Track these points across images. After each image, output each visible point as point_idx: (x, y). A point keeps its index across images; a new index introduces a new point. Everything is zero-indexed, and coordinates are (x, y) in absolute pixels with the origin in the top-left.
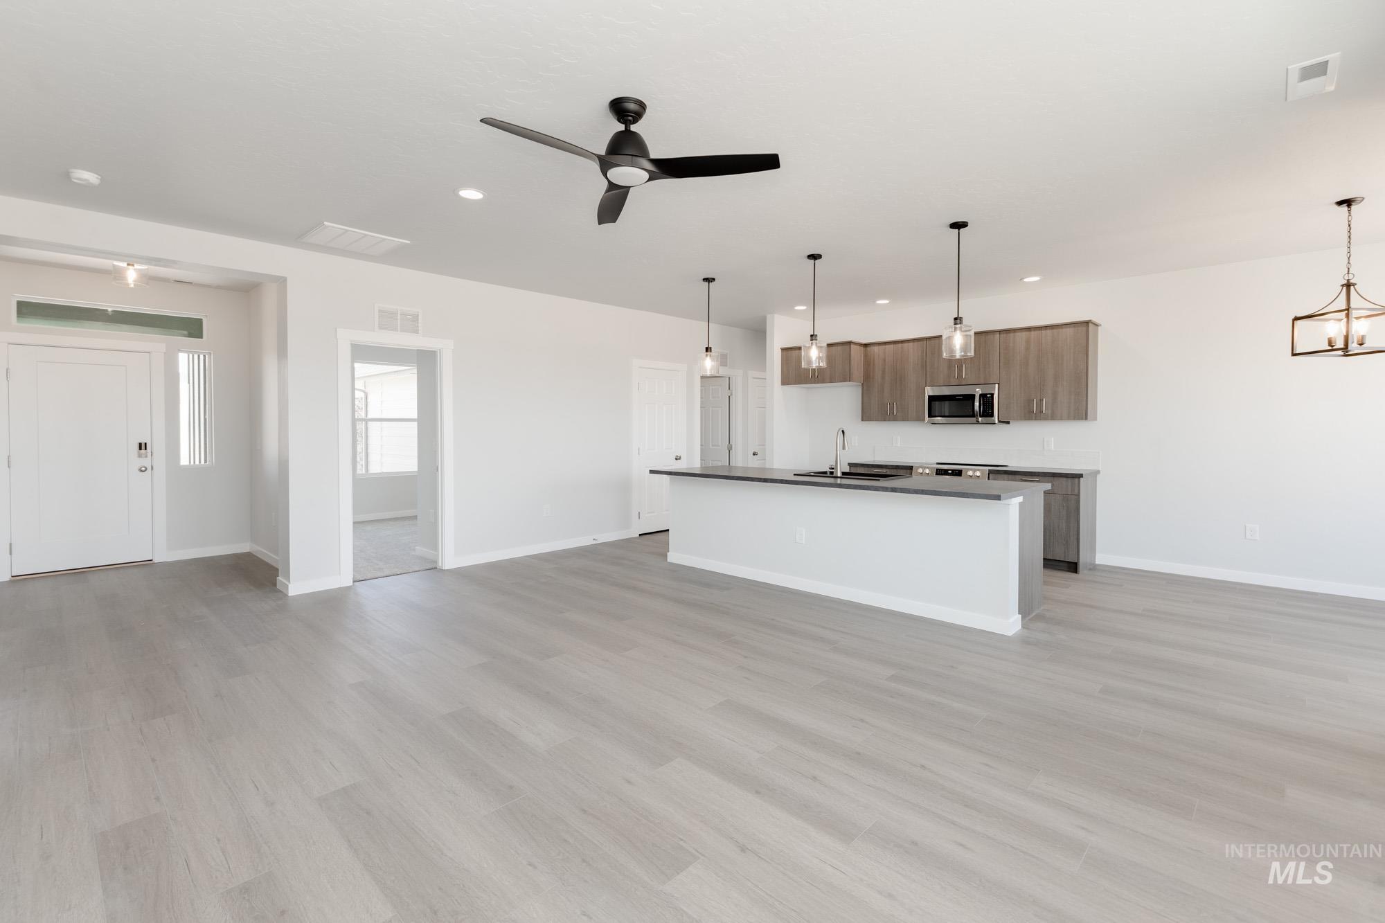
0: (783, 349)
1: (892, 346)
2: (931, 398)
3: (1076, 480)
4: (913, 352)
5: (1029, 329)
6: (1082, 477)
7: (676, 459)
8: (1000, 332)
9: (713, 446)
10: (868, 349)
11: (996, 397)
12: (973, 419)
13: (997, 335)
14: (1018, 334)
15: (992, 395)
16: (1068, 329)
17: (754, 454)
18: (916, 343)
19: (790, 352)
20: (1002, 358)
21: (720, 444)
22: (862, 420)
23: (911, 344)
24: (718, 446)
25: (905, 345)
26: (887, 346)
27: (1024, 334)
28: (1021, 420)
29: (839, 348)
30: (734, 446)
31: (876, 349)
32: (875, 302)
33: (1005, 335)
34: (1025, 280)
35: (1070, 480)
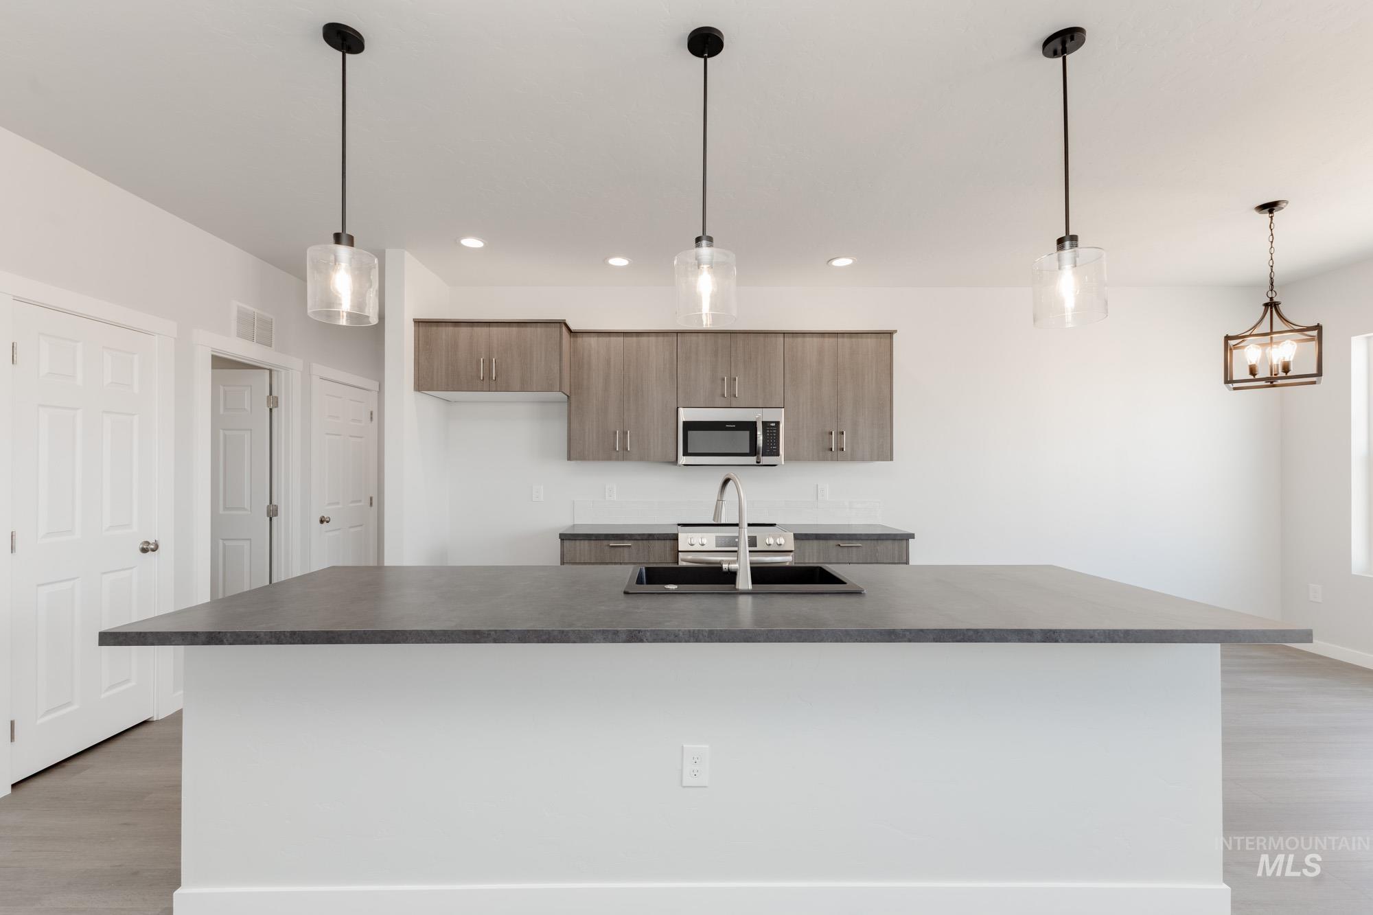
0: (418, 322)
1: (621, 339)
2: (689, 426)
3: (905, 542)
4: (656, 351)
5: (823, 334)
6: (914, 538)
7: (144, 550)
8: (785, 334)
9: (225, 508)
10: (579, 340)
11: (782, 426)
12: (752, 460)
13: (781, 339)
14: (808, 340)
15: (778, 423)
16: (869, 340)
17: (322, 522)
18: (661, 339)
19: (434, 329)
20: (787, 371)
21: (247, 505)
22: (569, 459)
23: (653, 339)
24: (244, 509)
25: (644, 339)
26: (613, 339)
27: (816, 341)
28: (813, 459)
29: (540, 330)
30: (281, 511)
31: (593, 340)
32: (605, 260)
33: (791, 339)
34: (836, 263)
35: (896, 543)
